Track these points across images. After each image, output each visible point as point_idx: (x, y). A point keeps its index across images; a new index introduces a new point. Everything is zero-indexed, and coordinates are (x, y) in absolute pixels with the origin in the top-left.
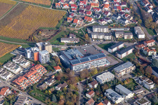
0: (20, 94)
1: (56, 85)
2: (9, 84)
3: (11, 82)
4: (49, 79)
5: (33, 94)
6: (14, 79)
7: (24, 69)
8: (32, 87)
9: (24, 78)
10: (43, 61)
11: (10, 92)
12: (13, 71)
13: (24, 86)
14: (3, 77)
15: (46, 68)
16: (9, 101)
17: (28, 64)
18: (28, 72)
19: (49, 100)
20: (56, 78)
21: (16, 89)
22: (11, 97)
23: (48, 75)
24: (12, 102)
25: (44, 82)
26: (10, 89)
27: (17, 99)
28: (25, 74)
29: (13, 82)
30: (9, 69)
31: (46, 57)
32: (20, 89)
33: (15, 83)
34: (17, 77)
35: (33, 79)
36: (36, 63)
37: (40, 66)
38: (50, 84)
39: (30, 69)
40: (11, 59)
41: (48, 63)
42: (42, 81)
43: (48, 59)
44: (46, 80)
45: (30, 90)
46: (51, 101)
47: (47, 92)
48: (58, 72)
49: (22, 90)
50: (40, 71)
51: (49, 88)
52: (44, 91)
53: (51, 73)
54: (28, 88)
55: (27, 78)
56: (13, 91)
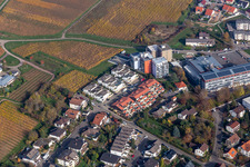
0: (124, 124)
1: (179, 112)
2: (106, 108)
3: (110, 104)
4: (168, 102)
5: (144, 125)
6: (115, 101)
7: (129, 86)
8: (142, 114)
9: (129, 100)
10: (159, 73)
11: (108, 121)
12: (112, 88)
13: (129, 113)
14: (98, 98)
15: (163, 85)
16: (107, 134)
17: (134, 78)
18: (135, 90)
19: (169, 135)
20: (178, 101)
21: (117, 116)
22: (110, 128)
23: (166, 95)
24: (111, 135)
25: (159, 107)
26: (108, 116)
27: (119, 132)
28: (131, 92)
29: (112, 104)
30: (106, 85)
31: (163, 67)
32: (123, 115)
33: (115, 107)
34: (119, 98)
35: (144, 101)
36: (147, 76)
37: (155, 81)
38: (170, 110)
39: (138, 87)
40: (110, 71)
41: (166, 77)
42: (157, 105)
43: (167, 71)
44: (164, 104)
45: (138, 117)
46: (172, 135)
47: (164, 121)
48: (182, 92)
49: (126, 118)
50: (154, 89)
51: (168, 115)
52: (160, 121)
53: (171, 93)
54: (135, 115)
55: (135, 100)
56: (113, 119)
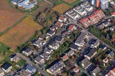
0: (83, 31)
1: (111, 27)
2: (76, 22)
3: (78, 21)
4: (106, 21)
5: (92, 32)
6: (80, 19)
7: (88, 12)
8: (92, 26)
9: (87, 19)
10: (103, 7)
11: (76, 29)
12: (80, 13)
13: (86, 25)
14: (72, 17)
15: (105, 13)
16: (74, 35)
17: (91, 9)
18: (90, 15)
19: (104, 37)
20: (111, 21)
21: (80, 27)
22: (76, 32)
23: (106, 18)
24: (76, 35)
25: (101, 24)
26: (76, 26)
27: (80, 34)
28: (88, 16)
29: (79, 21)
30: (77, 11)
31: (105, 4)
32: (83, 27)
33: (80, 22)
34: (83, 18)
35: (94, 20)
36: (98, 8)
37: (101, 11)
38: (106, 25)
39: (92, 13)
40: (80, 4)
41: (107, 9)
42: (100, 23)
43: (107, 6)
44: (104, 22)
45: (90, 28)
46: (105, 38)
47: (103, 31)
48: (113, 17)
49: (84, 28)
50: (100, 15)
51: (105, 28)
52: (101, 30)
53: (108, 17)
54: (89, 27)
55: (90, 19)
56: (78, 28)
